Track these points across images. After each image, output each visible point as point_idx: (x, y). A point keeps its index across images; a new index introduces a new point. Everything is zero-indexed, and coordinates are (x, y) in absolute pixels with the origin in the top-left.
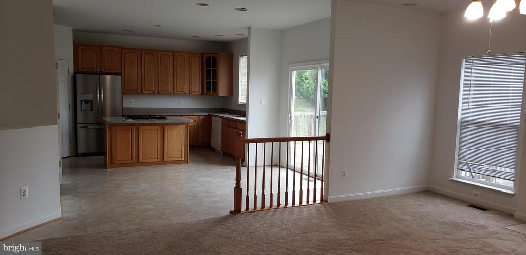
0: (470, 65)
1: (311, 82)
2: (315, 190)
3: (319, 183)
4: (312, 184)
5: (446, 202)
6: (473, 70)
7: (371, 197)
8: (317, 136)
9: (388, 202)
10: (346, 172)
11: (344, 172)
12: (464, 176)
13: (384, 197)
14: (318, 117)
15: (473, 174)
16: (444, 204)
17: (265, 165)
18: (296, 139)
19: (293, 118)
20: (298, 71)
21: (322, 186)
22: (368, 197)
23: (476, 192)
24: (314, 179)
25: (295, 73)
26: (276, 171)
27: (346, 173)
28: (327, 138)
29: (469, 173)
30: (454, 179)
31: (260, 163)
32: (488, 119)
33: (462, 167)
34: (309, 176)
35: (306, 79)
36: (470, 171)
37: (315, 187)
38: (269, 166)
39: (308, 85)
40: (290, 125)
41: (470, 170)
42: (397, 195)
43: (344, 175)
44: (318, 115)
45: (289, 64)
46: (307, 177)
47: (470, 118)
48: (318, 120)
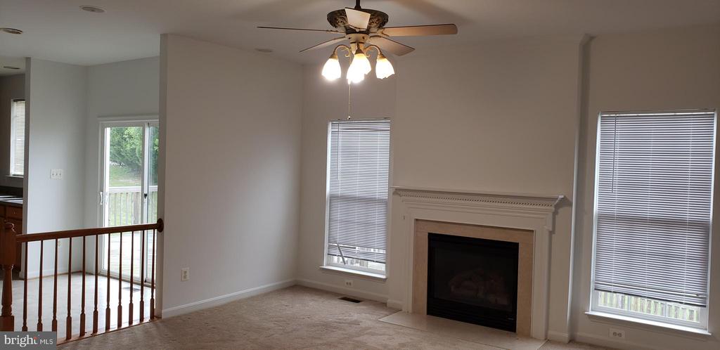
0: (337, 130)
1: (138, 142)
2: (142, 303)
3: (148, 291)
4: (137, 295)
5: (316, 298)
6: (340, 135)
7: (224, 302)
8: (145, 223)
9: (246, 307)
10: (188, 272)
11: (185, 272)
12: (335, 263)
13: (240, 301)
14: (146, 195)
15: (346, 259)
16: (313, 300)
17: (58, 273)
18: (110, 231)
19: (107, 197)
20: (113, 128)
21: (152, 296)
22: (218, 304)
23: (349, 281)
24: (139, 287)
25: (108, 131)
26: (77, 281)
27: (188, 274)
28: (159, 226)
29: (341, 259)
30: (324, 267)
31: (48, 270)
32: (358, 193)
33: (333, 252)
34: (132, 282)
35: (131, 137)
36: (341, 256)
37: (142, 298)
38: (66, 274)
39: (133, 146)
40: (102, 208)
41: (341, 253)
42: (258, 296)
43: (185, 277)
44: (146, 192)
45: (99, 117)
46: (128, 285)
47: (339, 192)
48: (146, 200)
